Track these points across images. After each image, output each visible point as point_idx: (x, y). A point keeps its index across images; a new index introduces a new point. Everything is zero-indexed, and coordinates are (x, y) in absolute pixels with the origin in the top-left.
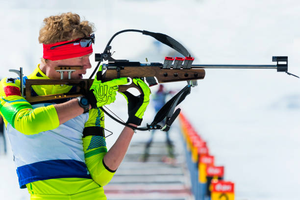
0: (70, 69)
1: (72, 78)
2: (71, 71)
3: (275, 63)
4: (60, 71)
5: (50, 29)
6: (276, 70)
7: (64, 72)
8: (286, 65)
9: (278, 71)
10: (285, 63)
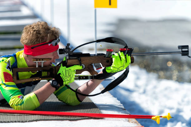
0: (43, 60)
1: (44, 66)
2: (43, 61)
3: (180, 50)
4: (36, 62)
5: (31, 35)
6: (181, 54)
7: (38, 62)
8: (188, 51)
9: (182, 55)
10: (186, 50)
